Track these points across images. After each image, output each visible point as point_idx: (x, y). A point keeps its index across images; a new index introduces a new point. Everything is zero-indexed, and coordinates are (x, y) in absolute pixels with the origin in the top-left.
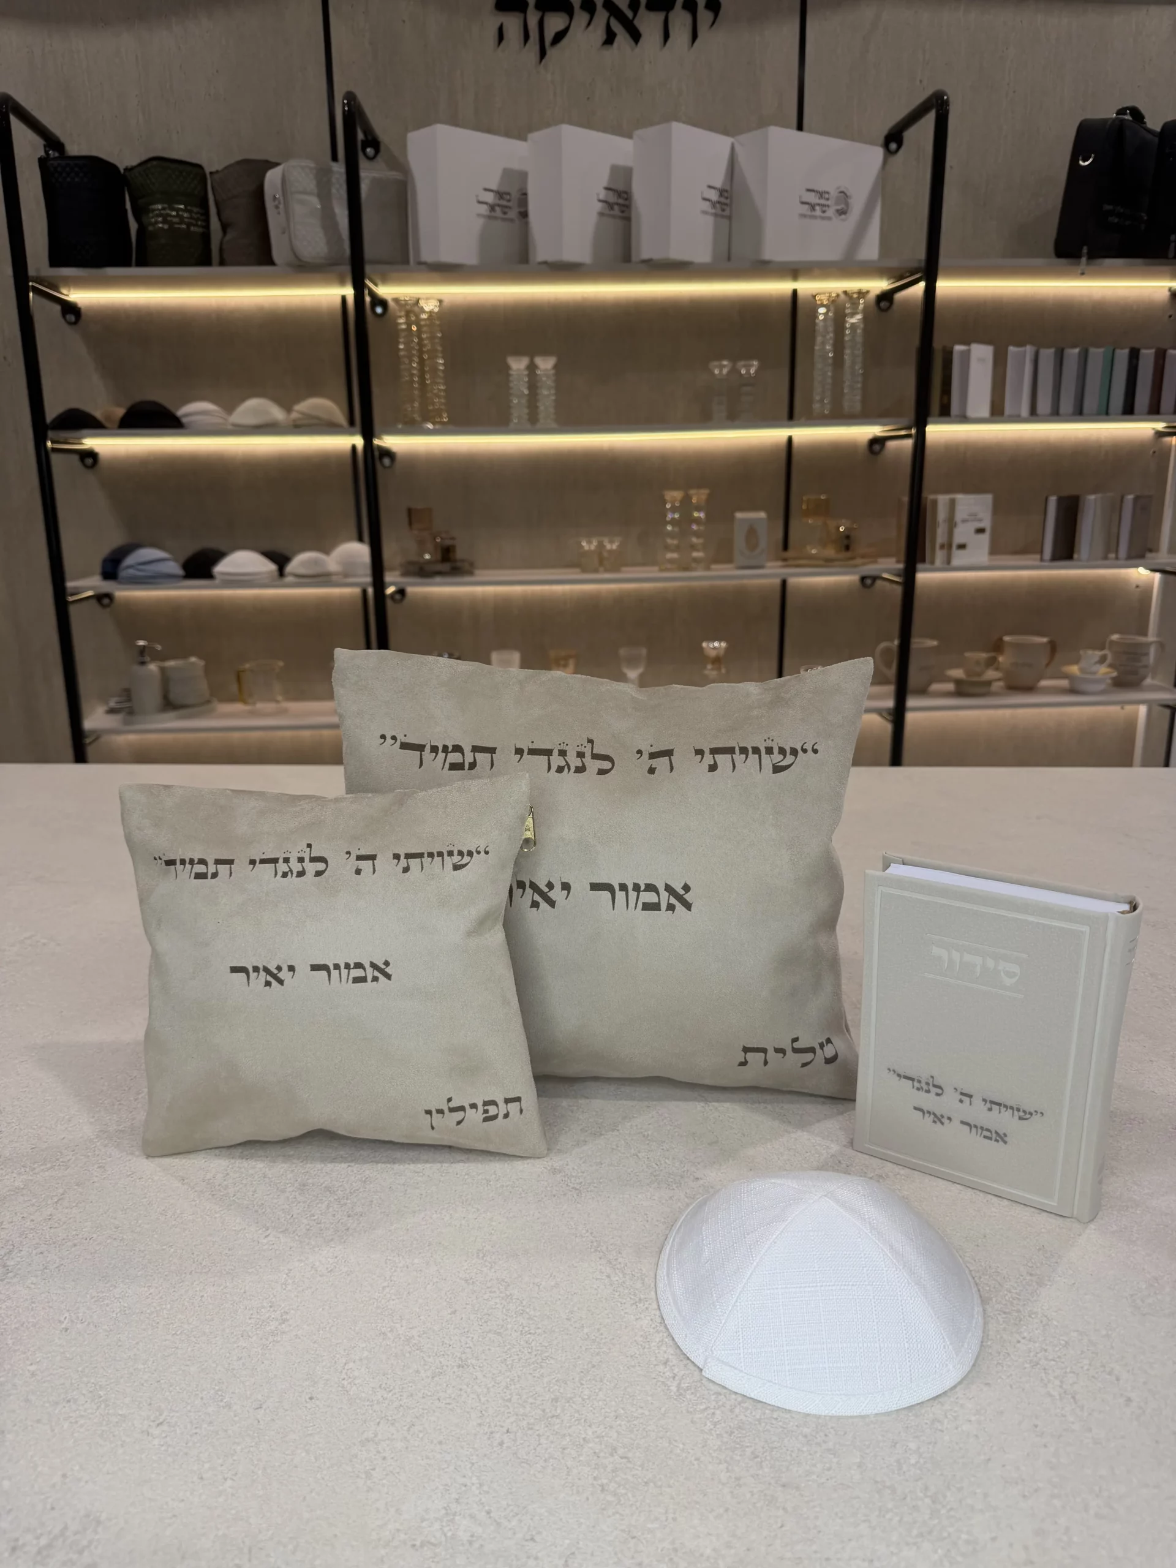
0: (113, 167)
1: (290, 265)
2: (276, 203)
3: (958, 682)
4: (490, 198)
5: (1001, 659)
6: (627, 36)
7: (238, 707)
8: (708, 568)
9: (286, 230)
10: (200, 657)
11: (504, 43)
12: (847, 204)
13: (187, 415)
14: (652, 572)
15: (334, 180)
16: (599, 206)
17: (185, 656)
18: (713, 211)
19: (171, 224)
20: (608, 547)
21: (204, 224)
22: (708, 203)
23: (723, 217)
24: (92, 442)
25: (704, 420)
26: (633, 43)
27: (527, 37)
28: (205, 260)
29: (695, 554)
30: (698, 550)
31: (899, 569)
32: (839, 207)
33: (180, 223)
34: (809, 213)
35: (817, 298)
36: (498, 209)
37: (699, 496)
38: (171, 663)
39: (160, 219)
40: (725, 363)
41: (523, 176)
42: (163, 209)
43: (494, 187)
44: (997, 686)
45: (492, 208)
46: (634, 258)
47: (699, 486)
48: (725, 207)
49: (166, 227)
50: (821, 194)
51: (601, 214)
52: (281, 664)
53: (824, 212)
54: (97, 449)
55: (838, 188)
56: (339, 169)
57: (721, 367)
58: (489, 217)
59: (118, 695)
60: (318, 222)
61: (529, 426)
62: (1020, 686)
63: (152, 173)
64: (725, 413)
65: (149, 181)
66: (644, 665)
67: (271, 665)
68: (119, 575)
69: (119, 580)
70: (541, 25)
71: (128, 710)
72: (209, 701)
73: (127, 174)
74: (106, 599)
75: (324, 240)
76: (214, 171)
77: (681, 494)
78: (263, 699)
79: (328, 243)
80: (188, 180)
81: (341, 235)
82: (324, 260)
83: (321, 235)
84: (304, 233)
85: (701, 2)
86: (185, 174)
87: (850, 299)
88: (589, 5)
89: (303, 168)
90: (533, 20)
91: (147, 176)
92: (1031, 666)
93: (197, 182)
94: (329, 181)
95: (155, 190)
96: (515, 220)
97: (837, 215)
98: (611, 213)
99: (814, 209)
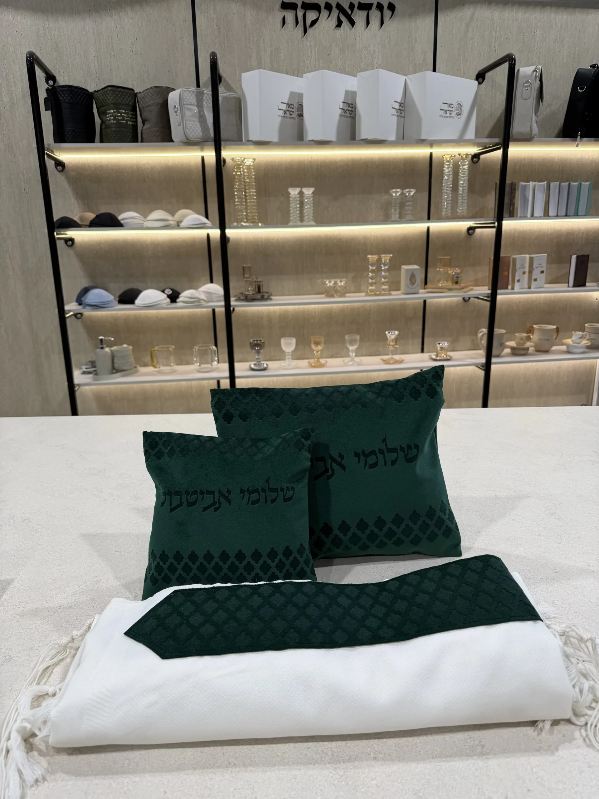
0: (87, 90)
1: (181, 142)
2: (175, 109)
3: (513, 349)
4: (284, 107)
5: (531, 337)
6: (348, 23)
7: (150, 369)
8: (390, 294)
9: (180, 124)
10: (128, 345)
11: (285, 25)
12: (461, 110)
13: (123, 219)
14: (361, 296)
15: (204, 98)
16: (340, 111)
17: (121, 344)
18: (397, 114)
19: (118, 120)
20: (339, 284)
21: (134, 120)
22: (395, 110)
23: (401, 116)
24: (71, 233)
25: (386, 220)
26: (351, 26)
27: (297, 23)
28: (135, 140)
29: (384, 287)
30: (385, 285)
31: (488, 294)
32: (457, 112)
33: (122, 120)
34: (444, 115)
35: (445, 157)
36: (287, 112)
37: (386, 258)
38: (114, 348)
39: (112, 118)
40: (398, 190)
41: (301, 96)
42: (114, 112)
43: (286, 102)
44: (531, 349)
45: (285, 112)
46: (357, 138)
47: (386, 251)
48: (402, 112)
49: (115, 122)
50: (450, 105)
51: (341, 115)
52: (174, 347)
53: (451, 114)
54: (73, 237)
55: (457, 102)
56: (208, 92)
57: (396, 192)
58: (284, 117)
59: (86, 365)
60: (197, 119)
61: (299, 223)
62: (542, 350)
63: (108, 94)
64: (398, 216)
65: (106, 98)
66: (358, 343)
67: (168, 348)
68: (83, 303)
69: (83, 305)
70: (304, 16)
71: (95, 373)
72: (135, 367)
73: (95, 94)
74: (79, 315)
75: (200, 129)
76: (138, 92)
77: (376, 257)
78: (164, 365)
79: (202, 131)
80: (127, 97)
81: (208, 126)
82: (200, 140)
83: (199, 126)
84: (190, 125)
85: (386, 6)
86: (125, 94)
87: (462, 158)
88: (328, 7)
89: (189, 91)
90: (300, 14)
91: (106, 95)
92: (548, 340)
93: (130, 98)
94: (202, 98)
95: (110, 103)
96: (296, 118)
97: (457, 115)
98: (345, 114)
99: (446, 113)
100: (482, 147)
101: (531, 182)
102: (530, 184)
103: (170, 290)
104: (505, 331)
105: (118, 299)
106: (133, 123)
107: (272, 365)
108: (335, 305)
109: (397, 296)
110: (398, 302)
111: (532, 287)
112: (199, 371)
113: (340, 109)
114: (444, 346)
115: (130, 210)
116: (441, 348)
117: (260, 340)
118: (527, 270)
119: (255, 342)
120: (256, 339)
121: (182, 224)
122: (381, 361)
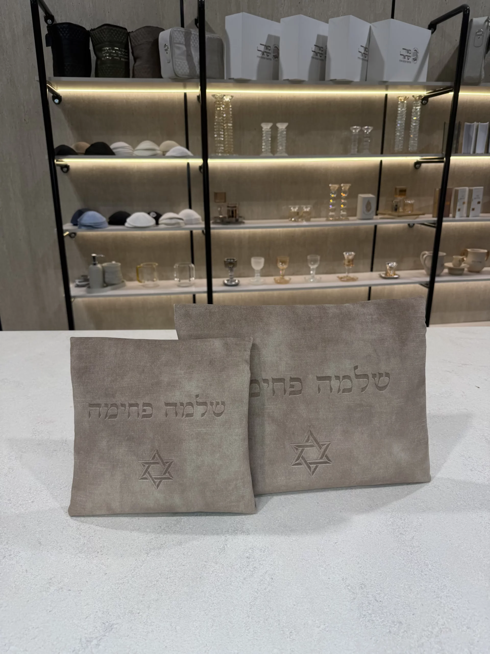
0: (84, 29)
1: (170, 78)
2: (166, 48)
3: (450, 269)
4: (262, 48)
5: (465, 259)
7: (136, 283)
8: (348, 220)
9: (170, 61)
10: (116, 261)
12: (417, 56)
13: (115, 148)
14: (322, 221)
15: (192, 38)
16: (312, 54)
17: (110, 261)
18: (362, 57)
19: (113, 57)
20: (305, 210)
21: (127, 57)
22: (360, 54)
23: (365, 60)
24: (67, 161)
25: (346, 153)
28: (127, 75)
29: (342, 213)
30: (344, 211)
31: (435, 221)
32: (414, 57)
33: (117, 57)
34: (403, 60)
35: (399, 98)
36: (265, 54)
37: (346, 187)
38: (105, 264)
39: (108, 54)
40: (358, 127)
41: (277, 39)
42: (109, 49)
43: (264, 44)
44: (466, 270)
45: (263, 54)
46: (327, 78)
47: (346, 182)
48: (366, 56)
49: (110, 58)
50: (408, 51)
51: (313, 57)
52: (157, 264)
53: (408, 59)
54: (69, 164)
55: (414, 48)
56: (195, 33)
57: (356, 129)
58: (262, 58)
59: (79, 278)
60: (184, 58)
61: (271, 155)
62: (475, 271)
63: (104, 32)
64: (356, 150)
65: (102, 36)
66: (318, 263)
67: (152, 265)
68: (78, 223)
69: (79, 226)
71: (88, 286)
72: (123, 282)
73: (92, 32)
74: (73, 235)
75: (188, 67)
76: (131, 31)
77: (337, 186)
78: (148, 280)
79: (189, 68)
80: (121, 36)
81: (194, 64)
82: (187, 76)
83: (186, 63)
84: (179, 63)
86: (119, 33)
87: (415, 99)
89: (179, 31)
91: (102, 33)
92: (480, 262)
93: (124, 37)
94: (190, 38)
95: (105, 40)
96: (272, 59)
97: (413, 61)
98: (316, 57)
99: (405, 58)
100: (432, 90)
101: (475, 123)
102: (474, 124)
103: (154, 213)
104: (445, 254)
105: (108, 220)
106: (126, 60)
107: (243, 281)
108: (297, 229)
109: (354, 221)
110: (353, 227)
111: (470, 216)
112: (179, 286)
113: (313, 51)
114: (393, 266)
115: (119, 141)
116: (391, 267)
117: (234, 260)
118: (466, 200)
119: (229, 261)
120: (229, 258)
121: (168, 154)
122: (337, 279)
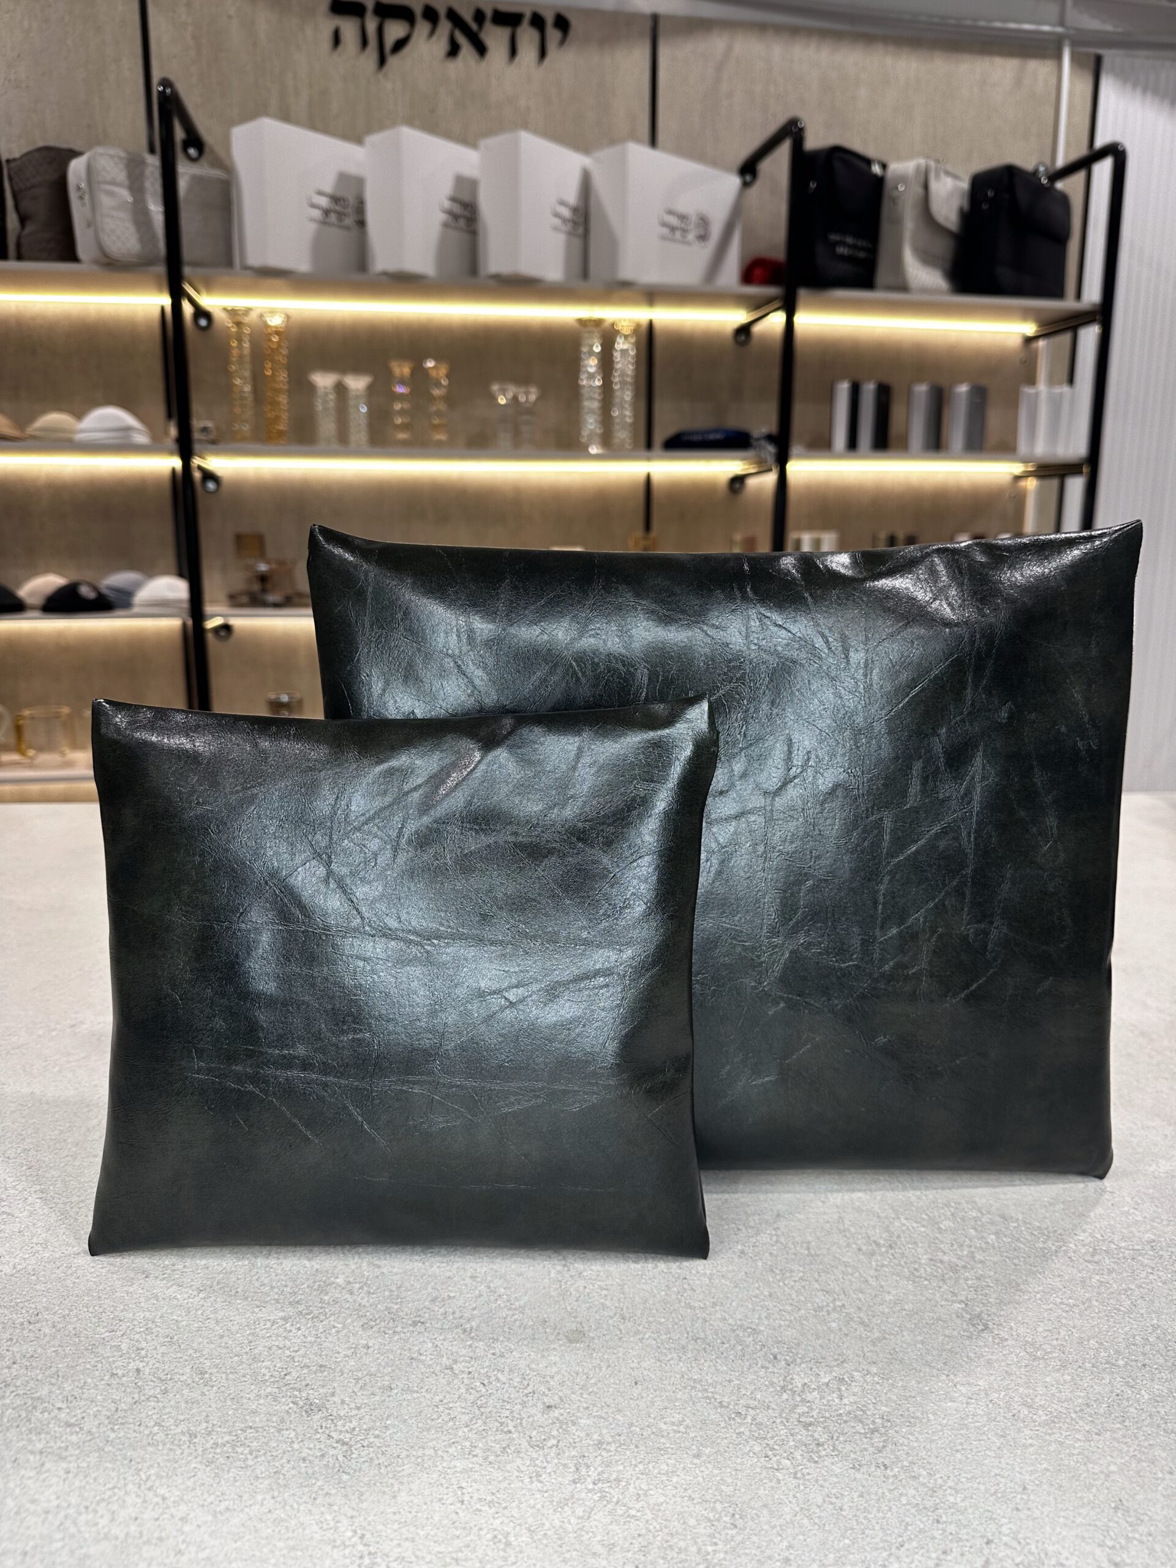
2: (80, 193)
4: (324, 202)
6: (473, 49)
9: (90, 224)
11: (340, 48)
12: (706, 230)
15: (144, 172)
16: (442, 217)
18: (566, 229)
22: (560, 220)
23: (575, 235)
26: (478, 57)
27: (364, 43)
32: (698, 233)
36: (332, 215)
41: (360, 182)
45: (327, 212)
46: (481, 273)
48: (577, 226)
51: (446, 225)
53: (684, 236)
55: (698, 213)
56: (154, 162)
58: (323, 223)
60: (129, 216)
70: (380, 31)
75: (136, 236)
76: (11, 159)
81: (153, 229)
83: (132, 229)
84: (112, 226)
85: (550, 20)
88: (431, 15)
90: (371, 25)
94: (141, 174)
96: (351, 229)
97: (697, 240)
98: (456, 224)
99: (674, 233)
100: (754, 310)
113: (444, 211)
